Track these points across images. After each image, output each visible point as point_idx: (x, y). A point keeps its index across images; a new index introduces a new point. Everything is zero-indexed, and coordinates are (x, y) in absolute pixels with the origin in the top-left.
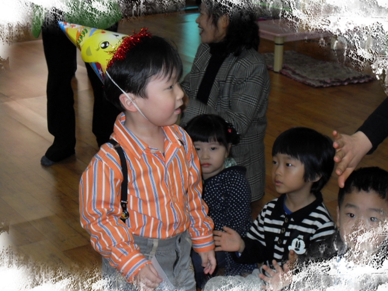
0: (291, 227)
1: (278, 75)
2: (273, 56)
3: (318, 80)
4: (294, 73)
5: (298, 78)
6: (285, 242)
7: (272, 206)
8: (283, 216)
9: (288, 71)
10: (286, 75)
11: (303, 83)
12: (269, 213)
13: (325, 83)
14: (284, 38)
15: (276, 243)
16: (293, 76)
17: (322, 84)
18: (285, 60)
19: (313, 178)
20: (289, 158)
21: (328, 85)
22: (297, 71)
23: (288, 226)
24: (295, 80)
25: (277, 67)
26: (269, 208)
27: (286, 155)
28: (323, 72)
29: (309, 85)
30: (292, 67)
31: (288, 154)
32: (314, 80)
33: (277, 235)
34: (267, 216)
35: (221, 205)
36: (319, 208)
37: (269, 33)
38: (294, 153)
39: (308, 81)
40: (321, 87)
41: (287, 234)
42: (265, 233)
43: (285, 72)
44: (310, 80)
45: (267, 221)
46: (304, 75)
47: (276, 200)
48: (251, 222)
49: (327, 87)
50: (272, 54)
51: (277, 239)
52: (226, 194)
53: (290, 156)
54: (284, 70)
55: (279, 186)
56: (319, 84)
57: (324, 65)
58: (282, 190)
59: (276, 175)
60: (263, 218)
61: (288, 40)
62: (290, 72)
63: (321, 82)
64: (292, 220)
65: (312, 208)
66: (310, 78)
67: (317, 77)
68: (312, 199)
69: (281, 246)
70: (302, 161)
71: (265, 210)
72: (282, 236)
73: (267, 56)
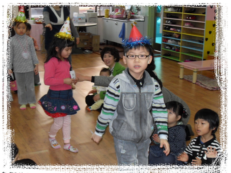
0: (203, 149)
1: (194, 85)
2: (192, 76)
3: (211, 87)
4: (201, 84)
5: (203, 86)
6: (201, 155)
7: (195, 140)
8: (200, 144)
9: (199, 83)
10: (197, 85)
11: (205, 88)
12: (194, 143)
13: (214, 88)
14: (197, 69)
15: (197, 155)
16: (201, 85)
17: (213, 89)
18: (198, 78)
19: (213, 128)
20: (203, 121)
21: (216, 90)
22: (203, 83)
23: (202, 148)
24: (202, 87)
25: (194, 81)
26: (194, 141)
27: (202, 119)
28: (213, 84)
29: (208, 89)
30: (200, 81)
31: (203, 119)
32: (209, 87)
33: (198, 152)
34: (193, 145)
35: (173, 139)
36: (215, 141)
37: (191, 67)
38: (205, 118)
39: (207, 88)
40: (213, 90)
41: (202, 152)
42: (193, 151)
43: (197, 83)
44: (208, 87)
45: (193, 146)
46: (205, 85)
47: (197, 138)
48: (185, 146)
49: (215, 90)
50: (192, 75)
51: (198, 154)
52: (175, 135)
53: (203, 120)
54: (197, 82)
55: (199, 133)
56: (212, 89)
57: (214, 81)
58: (200, 134)
59: (198, 128)
60: (191, 145)
61: (199, 70)
62: (199, 84)
63: (213, 88)
64: (204, 146)
65: (212, 141)
66: (208, 86)
67: (211, 86)
68: (212, 137)
69: (200, 156)
70: (208, 122)
71: (192, 142)
72: (200, 153)
73: (190, 76)
